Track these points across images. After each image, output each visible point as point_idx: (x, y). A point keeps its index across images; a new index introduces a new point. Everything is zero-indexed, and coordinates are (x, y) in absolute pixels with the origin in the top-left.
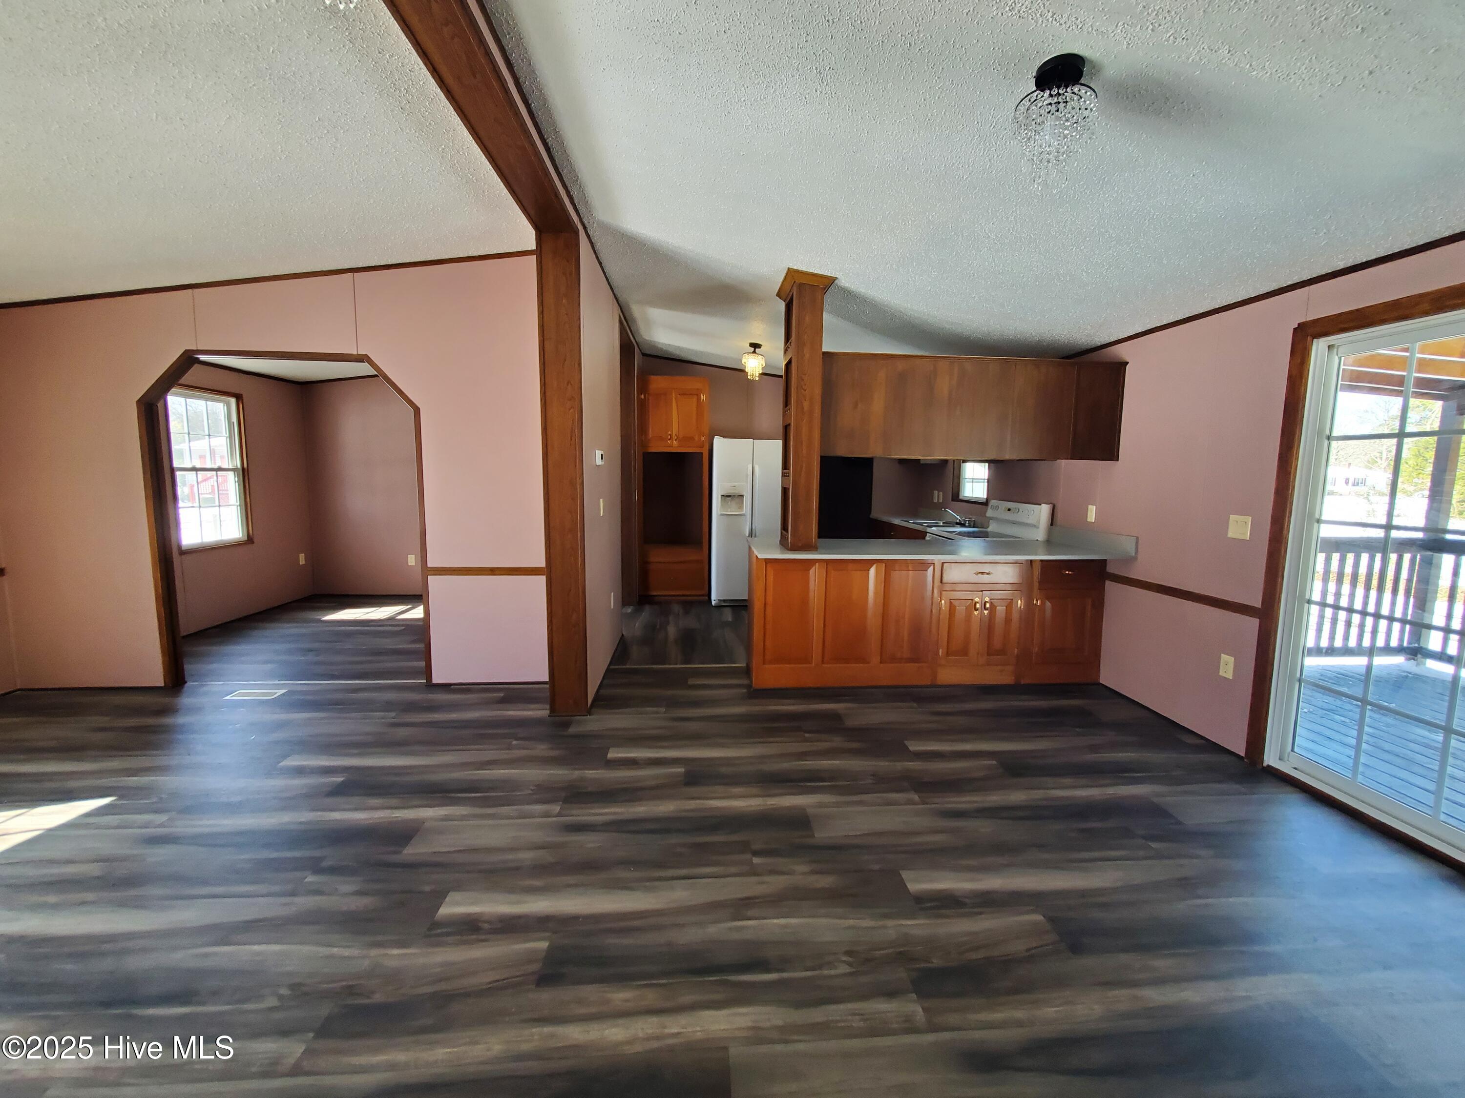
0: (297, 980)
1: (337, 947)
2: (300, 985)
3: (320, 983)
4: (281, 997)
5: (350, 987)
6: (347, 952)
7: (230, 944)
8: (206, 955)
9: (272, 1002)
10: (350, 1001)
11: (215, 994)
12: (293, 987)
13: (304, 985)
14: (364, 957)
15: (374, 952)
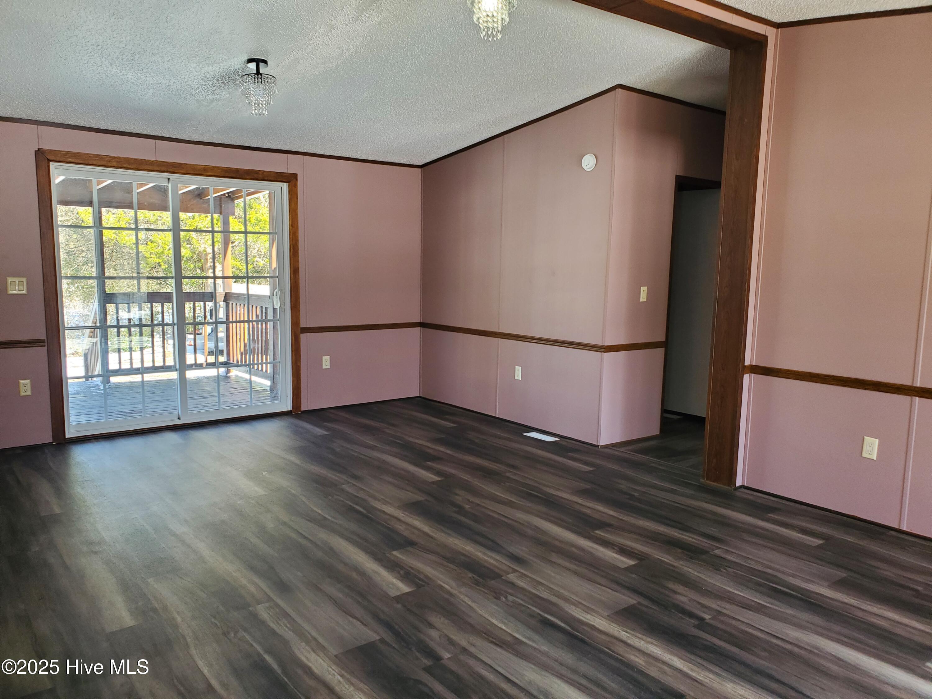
0: (495, 600)
1: (468, 604)
2: (495, 598)
3: (487, 593)
4: (506, 597)
5: (476, 584)
6: (466, 599)
7: (514, 637)
8: (529, 639)
9: (510, 598)
10: (481, 580)
11: (532, 615)
12: (498, 598)
13: (494, 596)
14: (460, 592)
15: (454, 592)
